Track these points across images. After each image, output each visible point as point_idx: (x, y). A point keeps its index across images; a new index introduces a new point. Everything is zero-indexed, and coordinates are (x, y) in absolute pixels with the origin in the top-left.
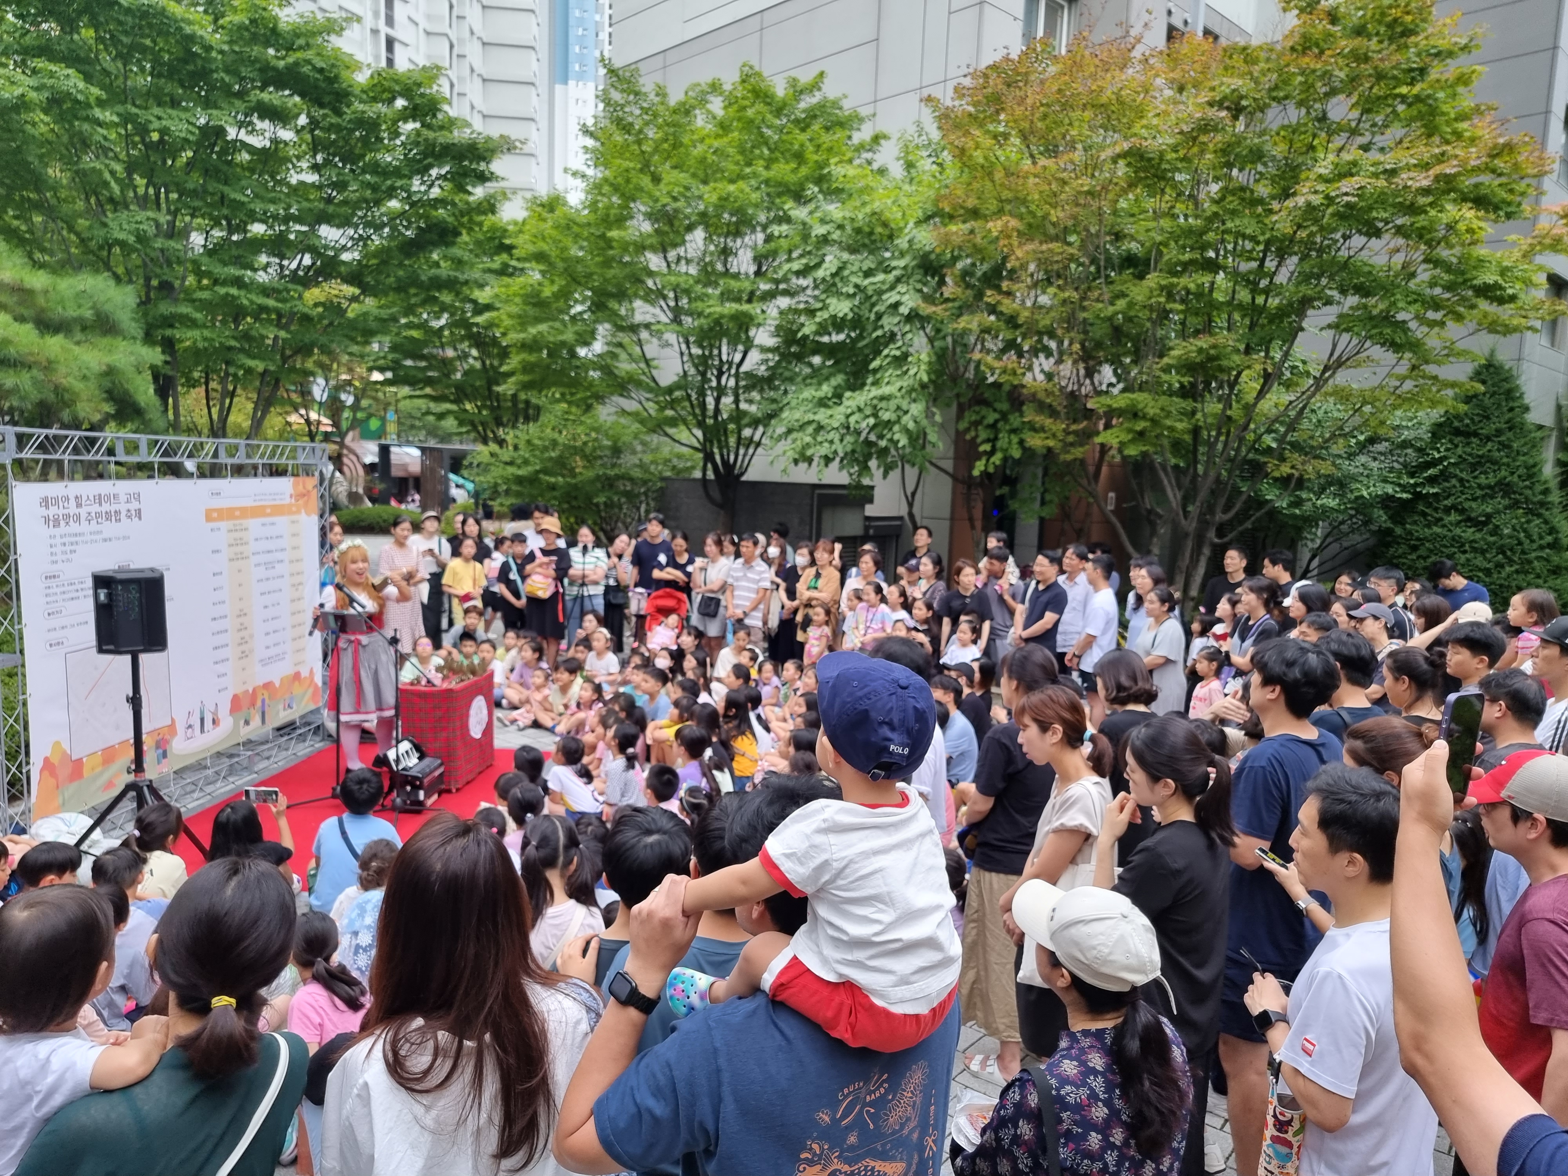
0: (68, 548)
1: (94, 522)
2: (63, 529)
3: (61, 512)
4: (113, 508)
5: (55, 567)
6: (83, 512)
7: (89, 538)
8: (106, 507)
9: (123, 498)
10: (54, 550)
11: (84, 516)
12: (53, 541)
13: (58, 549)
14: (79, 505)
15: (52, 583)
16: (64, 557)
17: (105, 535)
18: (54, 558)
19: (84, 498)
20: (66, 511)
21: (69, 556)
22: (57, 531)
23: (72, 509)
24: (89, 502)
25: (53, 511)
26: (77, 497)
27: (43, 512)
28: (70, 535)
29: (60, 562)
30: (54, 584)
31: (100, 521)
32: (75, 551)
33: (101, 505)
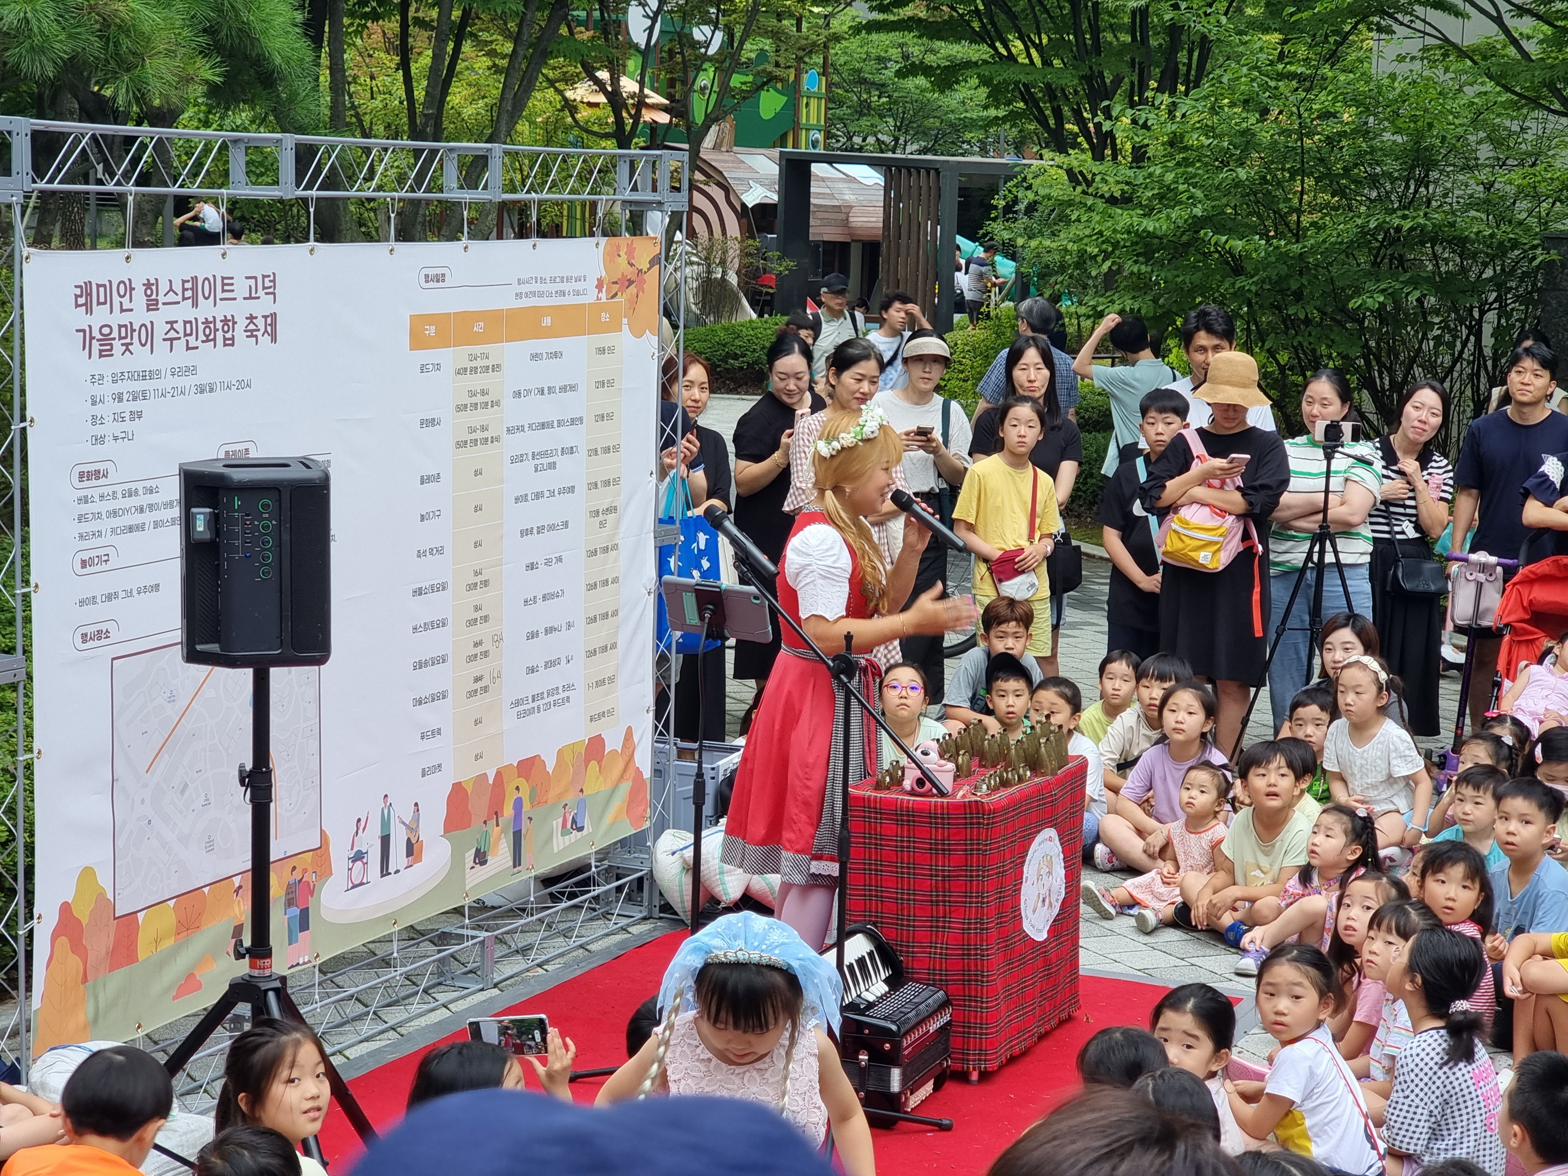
0: (127, 407)
1: (180, 345)
2: (119, 362)
3: (117, 319)
4: (223, 310)
5: (99, 451)
6: (160, 318)
7: (167, 382)
8: (206, 310)
9: (241, 288)
10: (98, 410)
11: (161, 329)
12: (97, 390)
13: (108, 409)
14: (152, 305)
15: (93, 488)
16: (118, 428)
17: (201, 378)
18: (98, 430)
19: (164, 287)
20: (125, 318)
21: (128, 426)
22: (106, 366)
23: (139, 316)
24: (171, 297)
25: (101, 316)
26: (148, 285)
27: (81, 318)
28: (133, 376)
29: (109, 439)
30: (96, 493)
31: (193, 342)
32: (140, 415)
33: (195, 304)
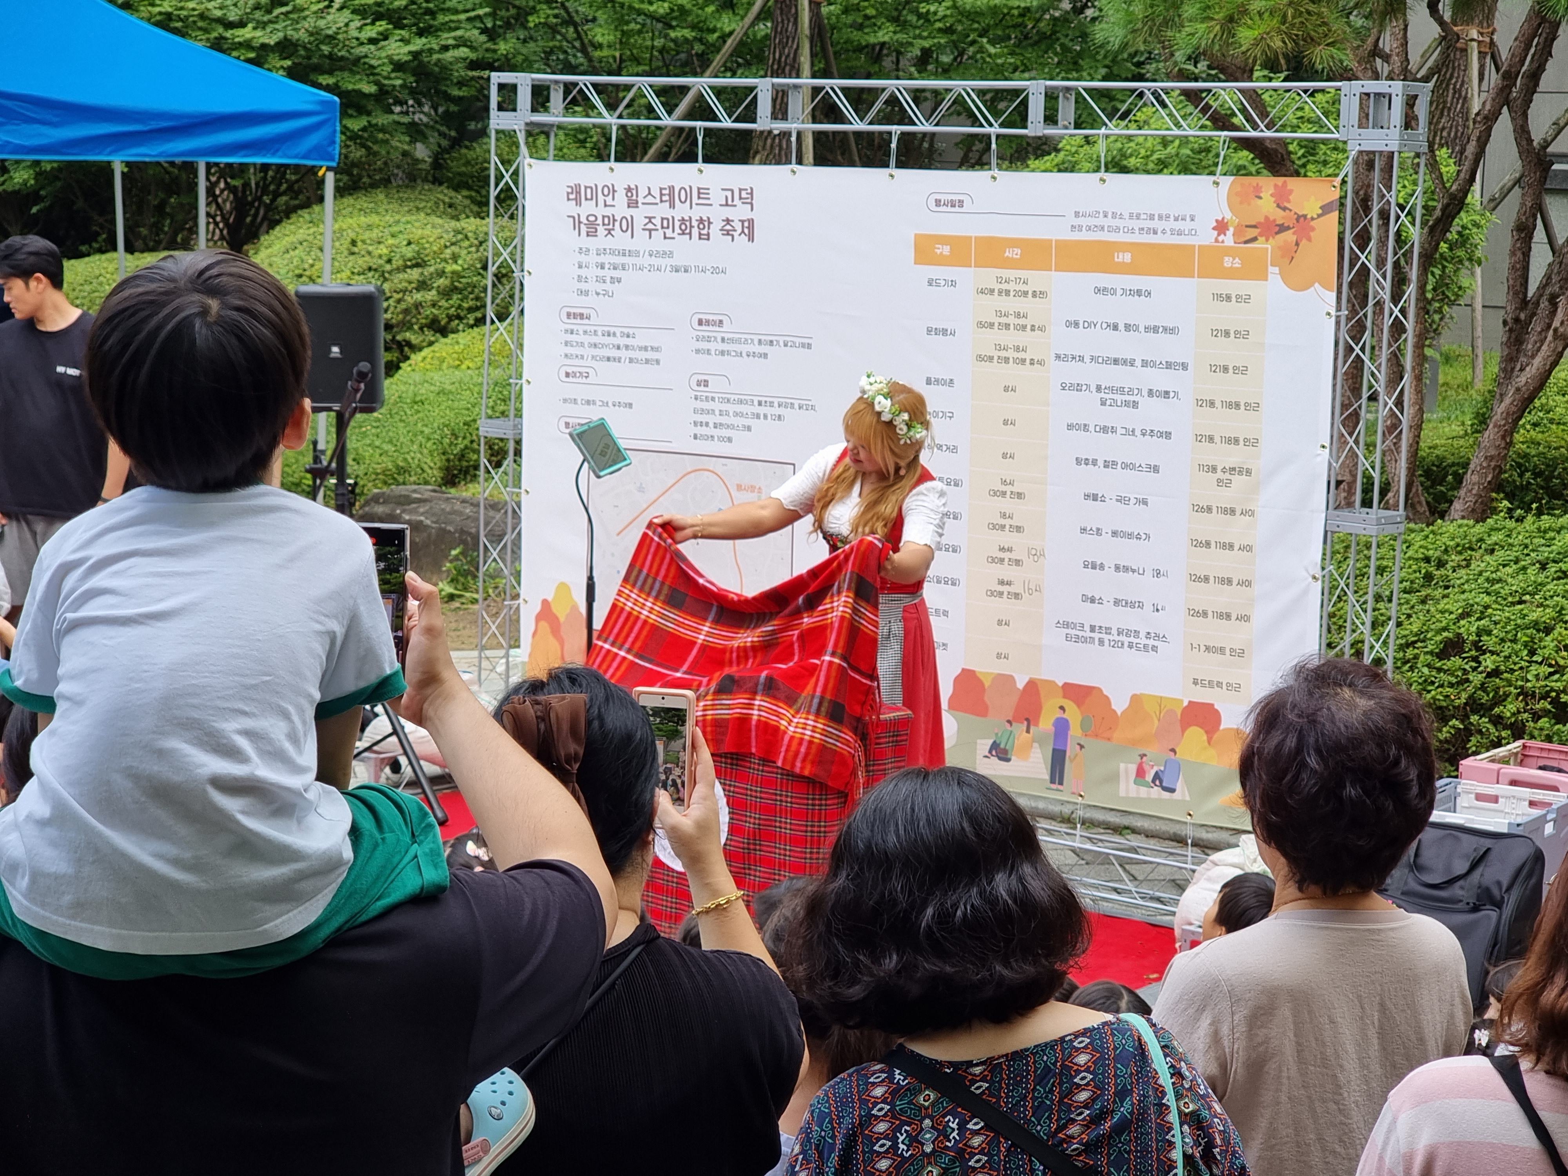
0: (608, 273)
1: (658, 235)
2: (602, 240)
3: (600, 211)
4: (697, 213)
5: (583, 301)
6: (639, 215)
7: (647, 261)
8: (682, 211)
9: (717, 197)
10: (583, 272)
11: (640, 222)
12: (583, 258)
13: (592, 272)
14: (633, 204)
15: (576, 324)
16: (600, 287)
17: (676, 261)
18: (583, 286)
19: (643, 192)
20: (608, 212)
21: (608, 286)
22: (592, 243)
23: (620, 209)
24: (650, 199)
25: (587, 208)
26: (629, 189)
27: (572, 208)
28: (613, 252)
29: (592, 294)
30: (581, 329)
31: (669, 233)
32: (619, 280)
33: (672, 205)
